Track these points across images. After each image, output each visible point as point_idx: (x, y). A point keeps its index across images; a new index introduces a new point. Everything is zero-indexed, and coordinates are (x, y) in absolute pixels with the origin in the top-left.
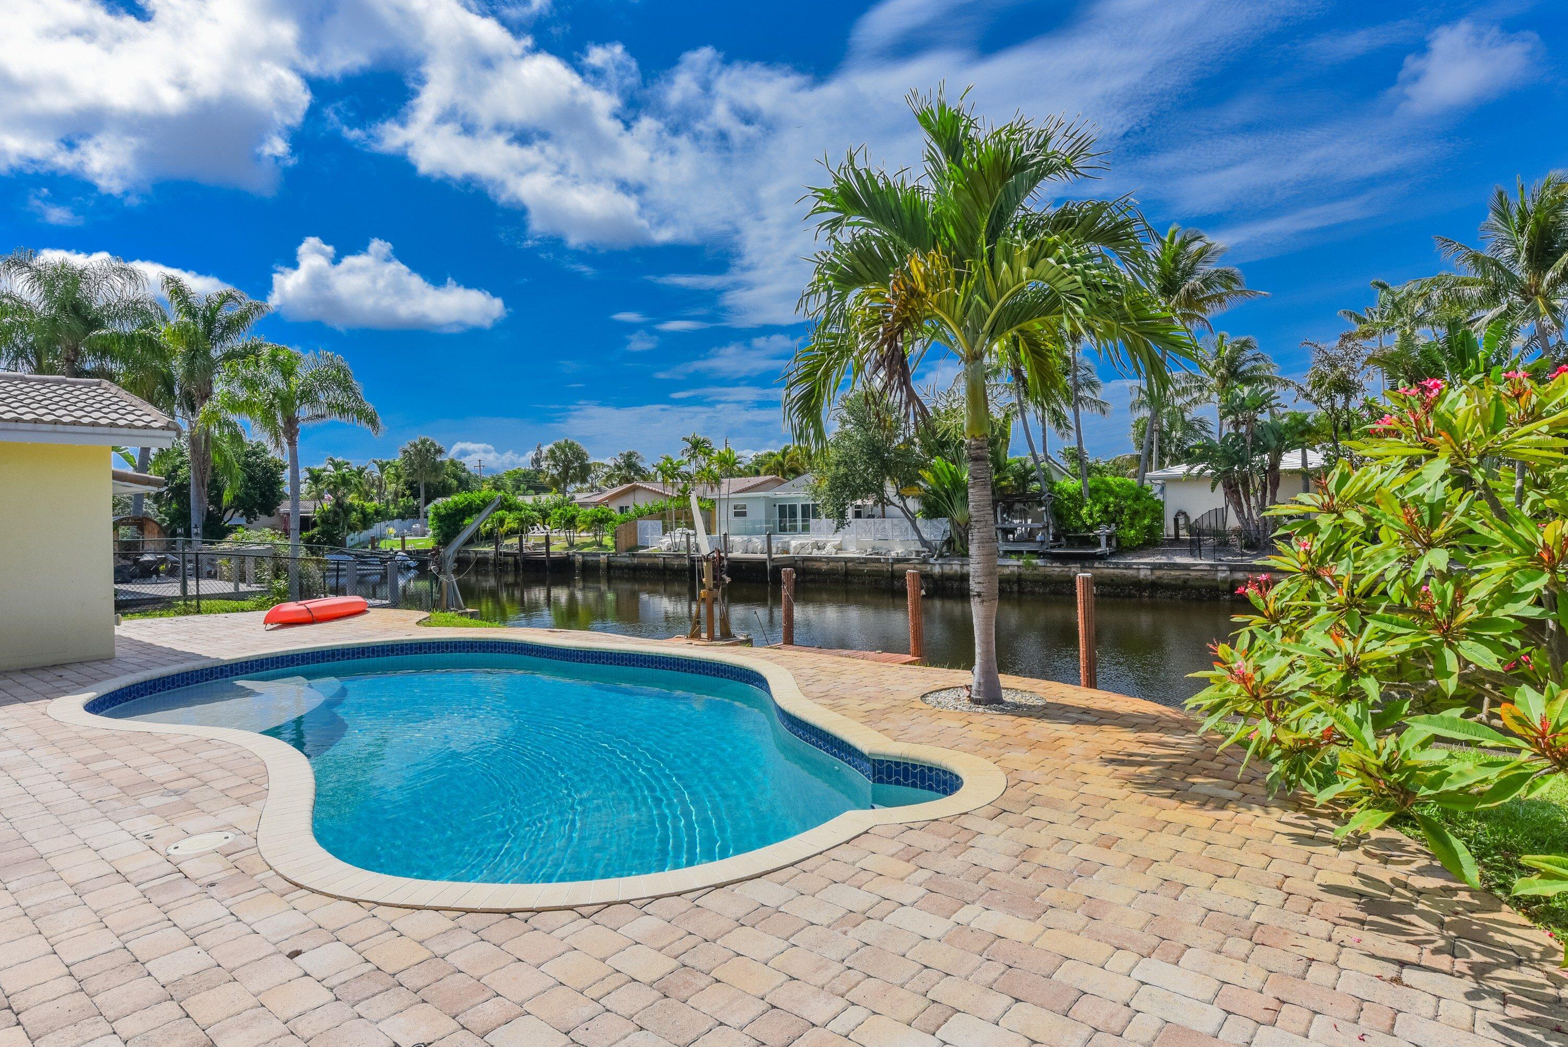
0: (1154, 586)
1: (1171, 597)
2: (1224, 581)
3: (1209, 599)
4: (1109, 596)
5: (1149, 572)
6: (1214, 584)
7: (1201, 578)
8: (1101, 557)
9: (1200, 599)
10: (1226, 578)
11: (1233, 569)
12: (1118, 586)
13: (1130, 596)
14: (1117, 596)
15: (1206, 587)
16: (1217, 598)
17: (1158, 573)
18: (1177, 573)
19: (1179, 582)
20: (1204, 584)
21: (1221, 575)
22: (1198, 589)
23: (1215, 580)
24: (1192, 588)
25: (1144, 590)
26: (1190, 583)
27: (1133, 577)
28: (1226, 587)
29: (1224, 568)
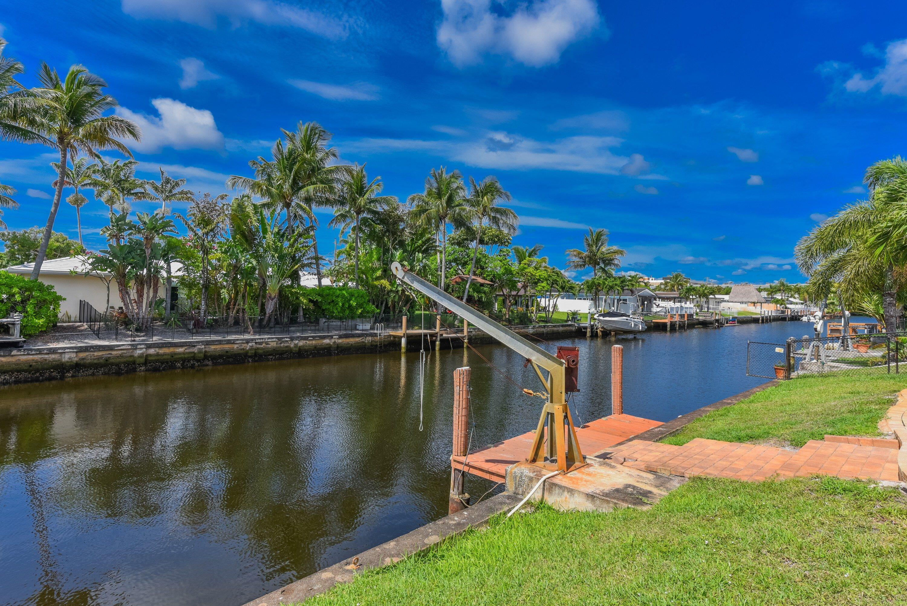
0: (77, 366)
1: (93, 374)
2: (141, 356)
3: (127, 372)
4: (26, 381)
5: (73, 355)
6: (131, 359)
7: (121, 356)
8: (16, 345)
9: (118, 373)
10: (142, 354)
11: (149, 346)
12: (37, 370)
13: (51, 379)
14: (37, 380)
15: (124, 363)
16: (134, 370)
17: (82, 355)
18: (100, 353)
19: (101, 361)
20: (122, 360)
21: (139, 352)
22: (117, 365)
23: (133, 356)
24: (112, 364)
25: (68, 371)
26: (111, 361)
27: (54, 360)
28: (142, 360)
29: (143, 346)
